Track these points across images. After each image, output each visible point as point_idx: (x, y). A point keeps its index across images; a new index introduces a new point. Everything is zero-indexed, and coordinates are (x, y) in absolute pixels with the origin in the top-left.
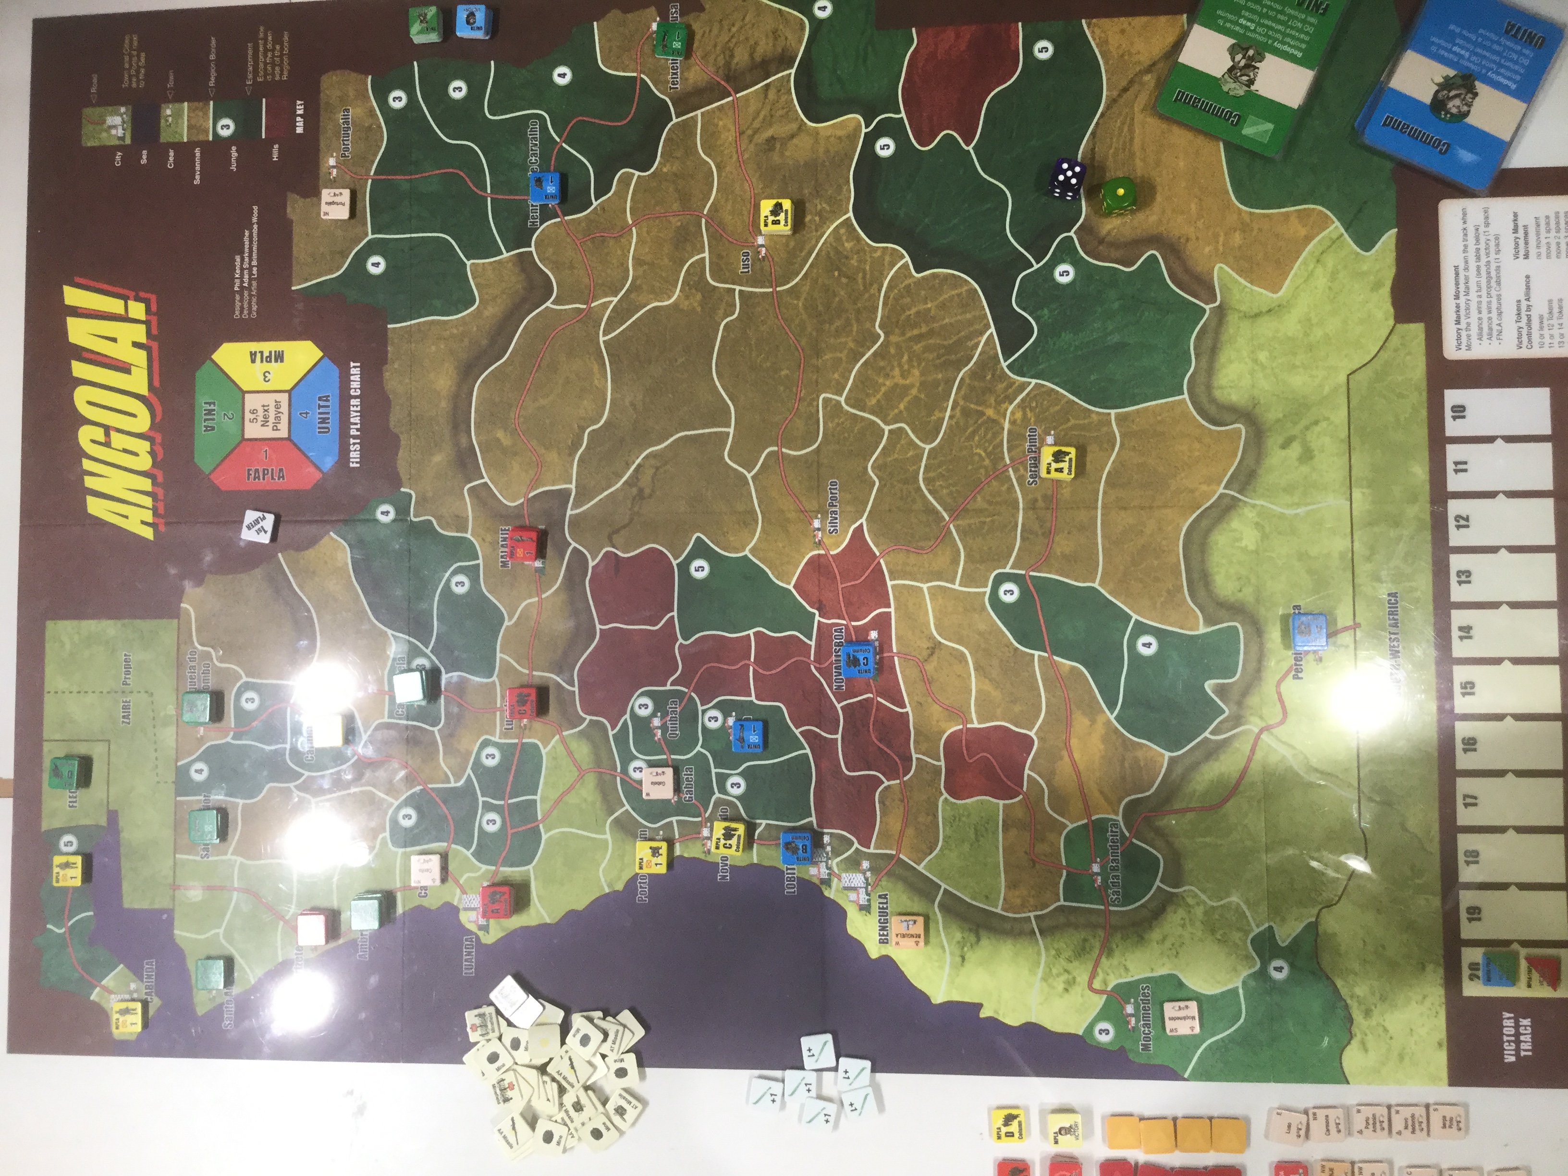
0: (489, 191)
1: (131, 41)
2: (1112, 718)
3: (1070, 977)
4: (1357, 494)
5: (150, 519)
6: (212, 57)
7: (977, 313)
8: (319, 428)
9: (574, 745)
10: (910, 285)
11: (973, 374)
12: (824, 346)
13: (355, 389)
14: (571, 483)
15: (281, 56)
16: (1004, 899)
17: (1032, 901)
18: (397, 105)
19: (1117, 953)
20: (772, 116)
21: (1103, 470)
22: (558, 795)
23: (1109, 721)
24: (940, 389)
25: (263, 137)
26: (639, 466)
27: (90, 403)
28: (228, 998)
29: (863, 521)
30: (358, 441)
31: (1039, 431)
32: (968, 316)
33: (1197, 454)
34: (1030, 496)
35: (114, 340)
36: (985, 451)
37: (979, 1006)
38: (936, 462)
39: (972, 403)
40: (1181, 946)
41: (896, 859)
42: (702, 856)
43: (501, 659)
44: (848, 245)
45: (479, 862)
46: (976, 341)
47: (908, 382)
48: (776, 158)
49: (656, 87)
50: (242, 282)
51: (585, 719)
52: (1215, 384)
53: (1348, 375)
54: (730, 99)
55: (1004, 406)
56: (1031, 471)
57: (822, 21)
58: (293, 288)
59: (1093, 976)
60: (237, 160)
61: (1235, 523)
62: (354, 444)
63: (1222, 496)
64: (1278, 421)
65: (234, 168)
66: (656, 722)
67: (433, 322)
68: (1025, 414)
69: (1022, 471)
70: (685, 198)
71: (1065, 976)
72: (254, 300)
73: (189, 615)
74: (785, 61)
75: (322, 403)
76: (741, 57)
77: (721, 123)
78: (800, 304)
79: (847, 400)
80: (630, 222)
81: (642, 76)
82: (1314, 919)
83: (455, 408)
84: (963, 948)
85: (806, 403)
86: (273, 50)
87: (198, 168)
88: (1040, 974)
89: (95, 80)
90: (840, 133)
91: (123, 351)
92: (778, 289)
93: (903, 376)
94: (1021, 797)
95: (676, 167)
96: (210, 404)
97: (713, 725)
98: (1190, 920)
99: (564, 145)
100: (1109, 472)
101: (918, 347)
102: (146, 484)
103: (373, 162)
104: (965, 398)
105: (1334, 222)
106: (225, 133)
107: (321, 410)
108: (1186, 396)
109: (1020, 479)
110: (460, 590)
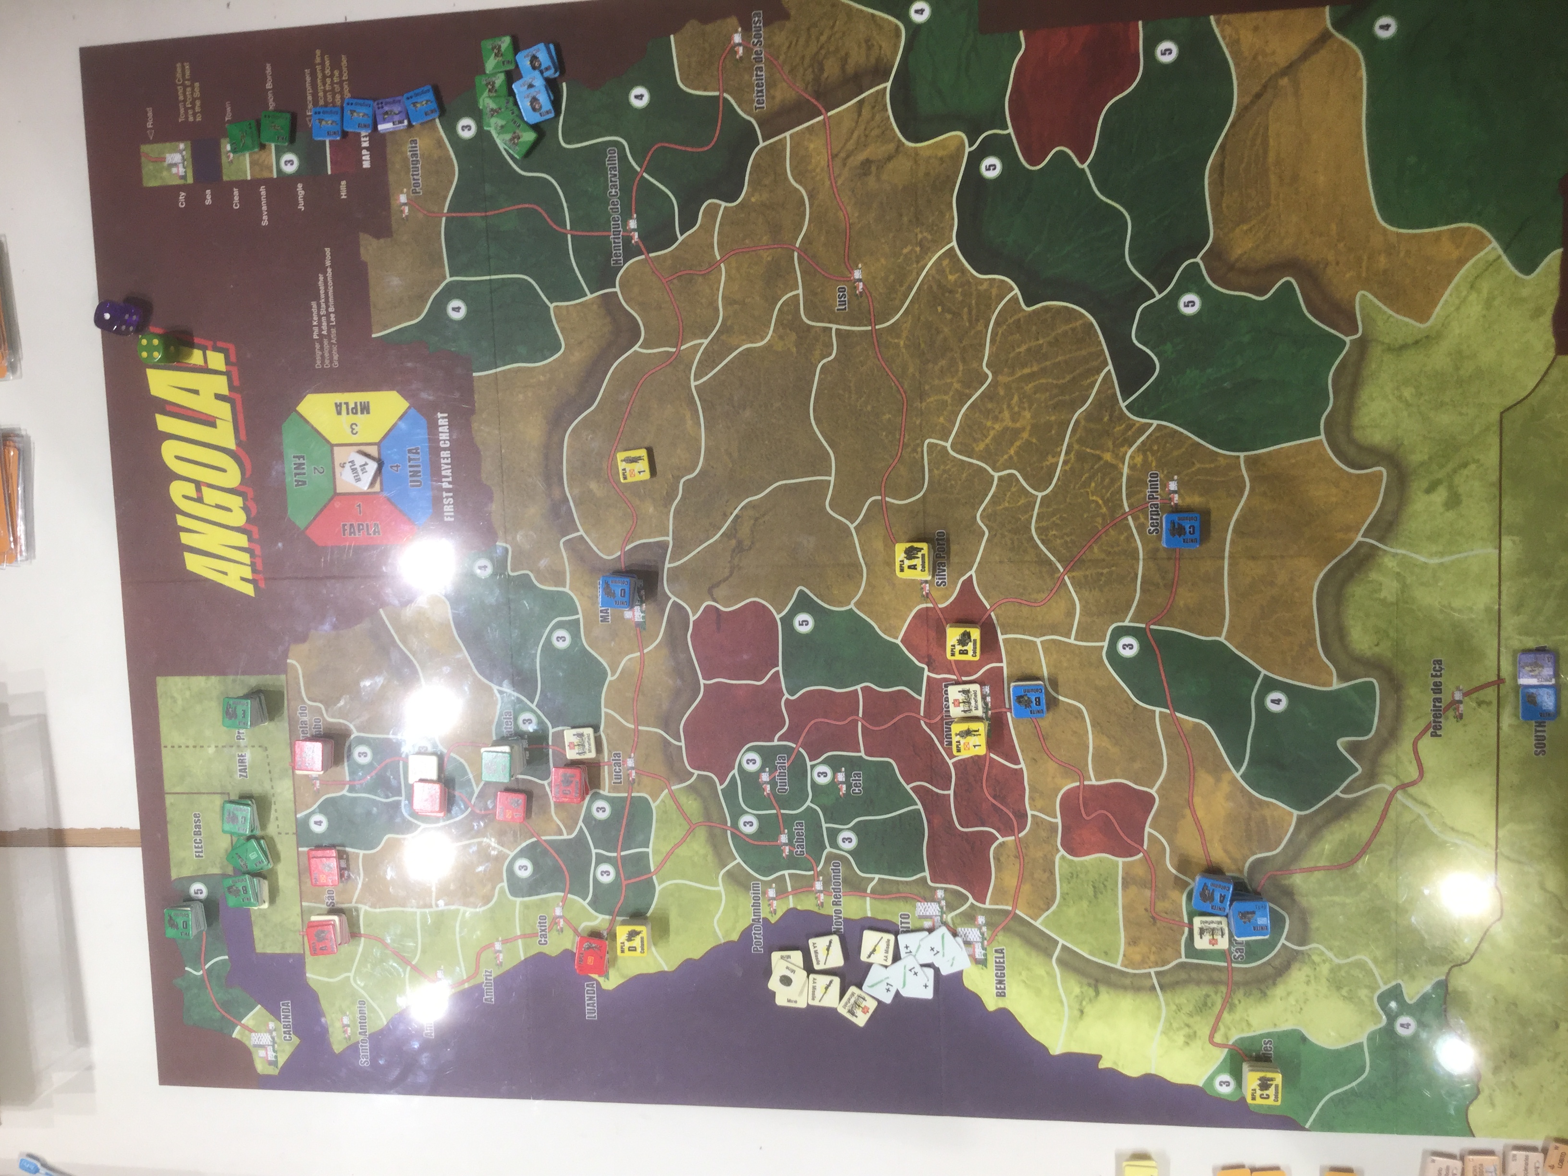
0: (568, 227)
1: (183, 70)
2: (1238, 776)
3: (1191, 1031)
4: (1507, 542)
5: (249, 575)
6: (269, 85)
7: (1093, 349)
8: (411, 481)
9: (683, 799)
10: (1019, 320)
11: (1089, 416)
12: (927, 387)
13: (445, 440)
14: (668, 536)
15: (341, 83)
16: (1124, 956)
17: (1152, 958)
18: (467, 135)
19: (1240, 1008)
20: (866, 136)
21: (1231, 517)
22: (670, 847)
23: (1235, 778)
24: (1053, 432)
25: (329, 172)
26: (737, 516)
27: (177, 457)
28: (362, 1037)
29: (972, 572)
30: (451, 494)
31: (1161, 476)
32: (1084, 353)
33: (1334, 499)
34: (1151, 545)
35: (196, 392)
36: (1102, 499)
37: (1098, 1058)
38: (1050, 509)
39: (1087, 447)
40: (1305, 1003)
41: (1011, 916)
42: (816, 909)
43: (606, 714)
44: (951, 278)
45: (596, 911)
46: (1092, 379)
47: (1018, 425)
48: (871, 181)
49: (739, 106)
50: (321, 330)
51: (693, 774)
52: (1356, 423)
53: (1502, 413)
54: (821, 118)
55: (1123, 450)
56: (1152, 519)
57: (919, 27)
58: (374, 336)
59: (1214, 1029)
60: (304, 198)
61: (1373, 575)
62: (447, 497)
63: (1360, 544)
64: (1422, 464)
65: (301, 207)
66: (765, 777)
67: (519, 369)
68: (1145, 461)
69: (1142, 520)
70: (775, 230)
71: (1187, 1030)
72: (335, 348)
73: (297, 671)
74: (879, 73)
75: (412, 456)
76: (831, 70)
77: (812, 146)
78: (902, 343)
79: (953, 446)
80: (718, 258)
81: (726, 95)
82: (1444, 977)
83: (546, 457)
84: (1081, 1004)
85: (909, 450)
86: (332, 76)
87: (264, 208)
88: (1161, 1026)
89: (150, 114)
90: (941, 153)
91: (205, 404)
92: (877, 327)
93: (1015, 417)
94: (1141, 855)
95: (765, 196)
96: (299, 457)
97: (822, 781)
98: (1316, 977)
99: (645, 175)
100: (1237, 520)
101: (1029, 388)
102: (242, 540)
103: (446, 198)
104: (1081, 441)
105: (1490, 242)
106: (289, 169)
107: (412, 463)
108: (1322, 437)
109: (1141, 528)
110: (561, 645)
